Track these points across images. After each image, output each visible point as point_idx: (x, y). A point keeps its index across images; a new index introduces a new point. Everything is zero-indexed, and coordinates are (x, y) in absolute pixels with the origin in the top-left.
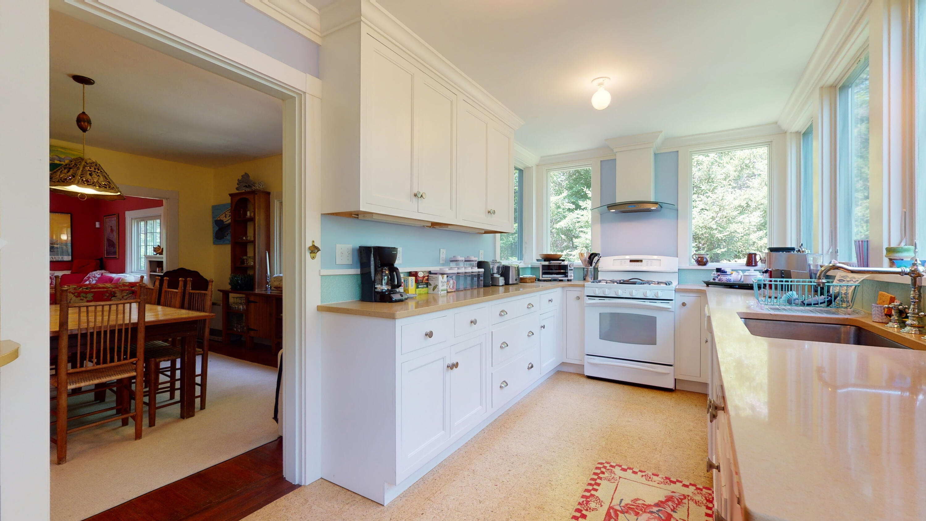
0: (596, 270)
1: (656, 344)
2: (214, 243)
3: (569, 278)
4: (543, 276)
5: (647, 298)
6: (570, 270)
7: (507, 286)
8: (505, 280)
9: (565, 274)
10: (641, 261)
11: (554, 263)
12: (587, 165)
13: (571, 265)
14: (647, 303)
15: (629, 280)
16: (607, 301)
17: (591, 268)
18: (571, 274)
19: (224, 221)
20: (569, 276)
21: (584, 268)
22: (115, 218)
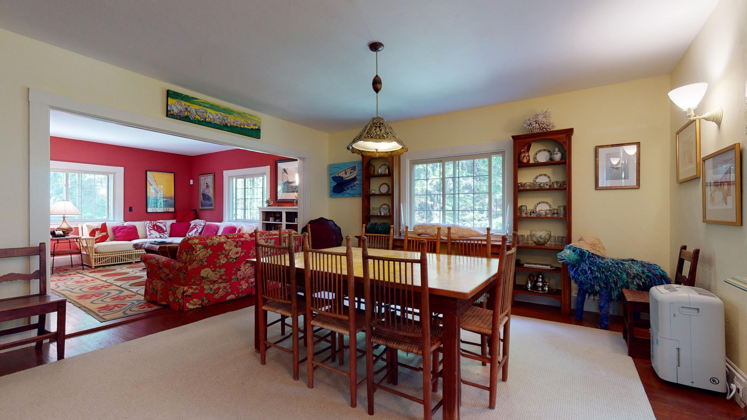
2: (331, 196)
19: (344, 177)
22: (212, 177)
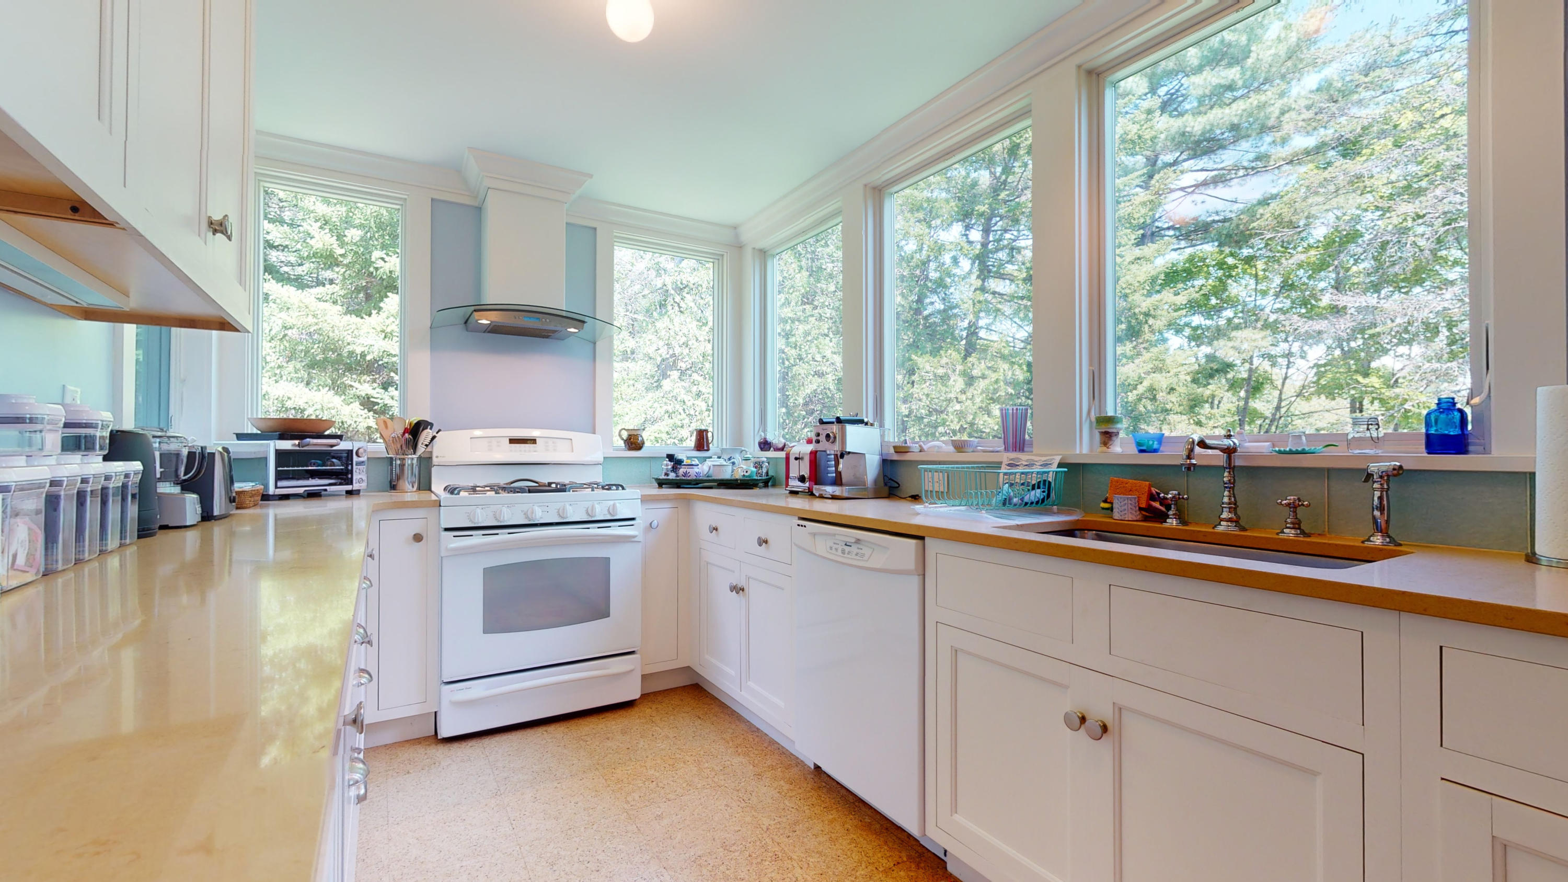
0: (426, 463)
1: (607, 615)
3: (356, 486)
4: (280, 484)
5: (593, 519)
6: (358, 464)
7: (207, 524)
8: (202, 502)
9: (344, 476)
10: (533, 441)
11: (315, 444)
12: (387, 197)
13: (361, 451)
14: (593, 530)
15: (512, 483)
16: (503, 535)
17: (411, 459)
18: (360, 477)
20: (354, 481)
21: (391, 458)
